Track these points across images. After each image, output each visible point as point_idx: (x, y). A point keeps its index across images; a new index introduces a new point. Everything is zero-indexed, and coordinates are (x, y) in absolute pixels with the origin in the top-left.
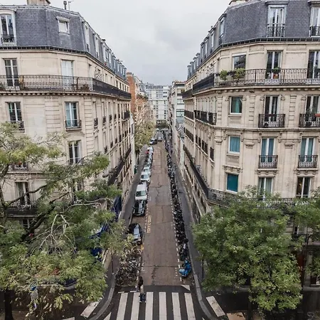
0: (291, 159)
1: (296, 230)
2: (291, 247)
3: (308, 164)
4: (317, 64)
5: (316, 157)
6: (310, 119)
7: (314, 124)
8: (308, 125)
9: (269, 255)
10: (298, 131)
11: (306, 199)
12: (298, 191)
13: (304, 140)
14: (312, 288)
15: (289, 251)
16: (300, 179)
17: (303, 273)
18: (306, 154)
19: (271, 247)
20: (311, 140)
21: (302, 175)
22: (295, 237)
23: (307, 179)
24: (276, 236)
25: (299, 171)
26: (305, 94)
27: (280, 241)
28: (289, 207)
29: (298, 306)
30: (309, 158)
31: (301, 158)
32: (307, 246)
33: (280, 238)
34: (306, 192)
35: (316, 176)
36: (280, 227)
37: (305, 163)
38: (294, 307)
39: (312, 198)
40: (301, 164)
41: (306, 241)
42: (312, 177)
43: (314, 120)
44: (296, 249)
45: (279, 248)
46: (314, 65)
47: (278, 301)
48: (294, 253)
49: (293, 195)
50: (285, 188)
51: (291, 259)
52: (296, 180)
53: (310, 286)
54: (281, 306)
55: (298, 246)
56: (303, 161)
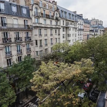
0: (3, 54)
1: (10, 77)
2: (9, 83)
3: (9, 55)
4: (4, 21)
5: (11, 52)
6: (6, 40)
7: (8, 41)
8: (6, 42)
9: (3, 89)
10: (3, 44)
11: (11, 66)
12: (8, 64)
13: (6, 47)
14: (19, 92)
15: (9, 84)
16: (8, 60)
17: (15, 89)
18: (8, 51)
19: (3, 86)
20: (8, 47)
21: (8, 58)
22: (10, 79)
23: (10, 59)
24: (3, 82)
25: (7, 58)
26: (3, 32)
27: (5, 83)
28: (6, 70)
29: (16, 100)
30: (9, 53)
31: (6, 53)
32: (15, 80)
33: (5, 82)
34: (10, 64)
35: (12, 58)
36: (4, 78)
37: (8, 54)
38: (15, 101)
39: (13, 65)
40: (7, 55)
41: (14, 79)
42: (11, 58)
43: (8, 40)
44: (11, 83)
45: (5, 85)
46: (3, 22)
47: (9, 102)
48: (11, 84)
49: (7, 66)
50: (3, 64)
51: (10, 87)
52: (6, 61)
53: (18, 92)
54: (11, 104)
55: (12, 82)
56: (7, 54)
